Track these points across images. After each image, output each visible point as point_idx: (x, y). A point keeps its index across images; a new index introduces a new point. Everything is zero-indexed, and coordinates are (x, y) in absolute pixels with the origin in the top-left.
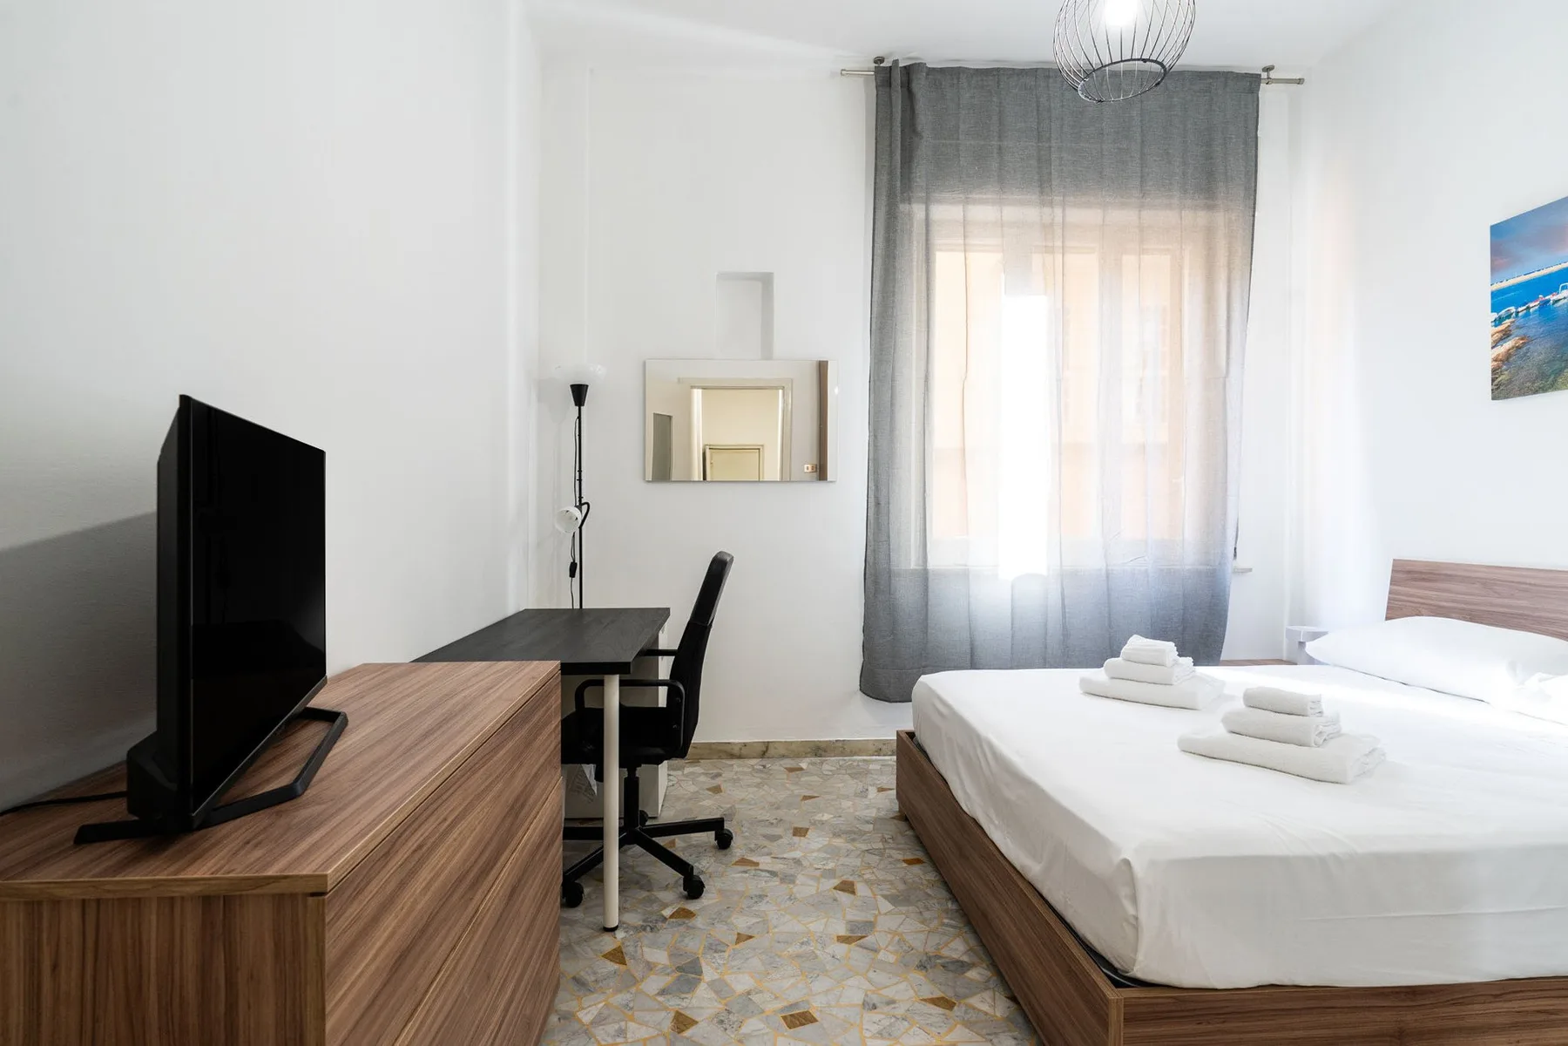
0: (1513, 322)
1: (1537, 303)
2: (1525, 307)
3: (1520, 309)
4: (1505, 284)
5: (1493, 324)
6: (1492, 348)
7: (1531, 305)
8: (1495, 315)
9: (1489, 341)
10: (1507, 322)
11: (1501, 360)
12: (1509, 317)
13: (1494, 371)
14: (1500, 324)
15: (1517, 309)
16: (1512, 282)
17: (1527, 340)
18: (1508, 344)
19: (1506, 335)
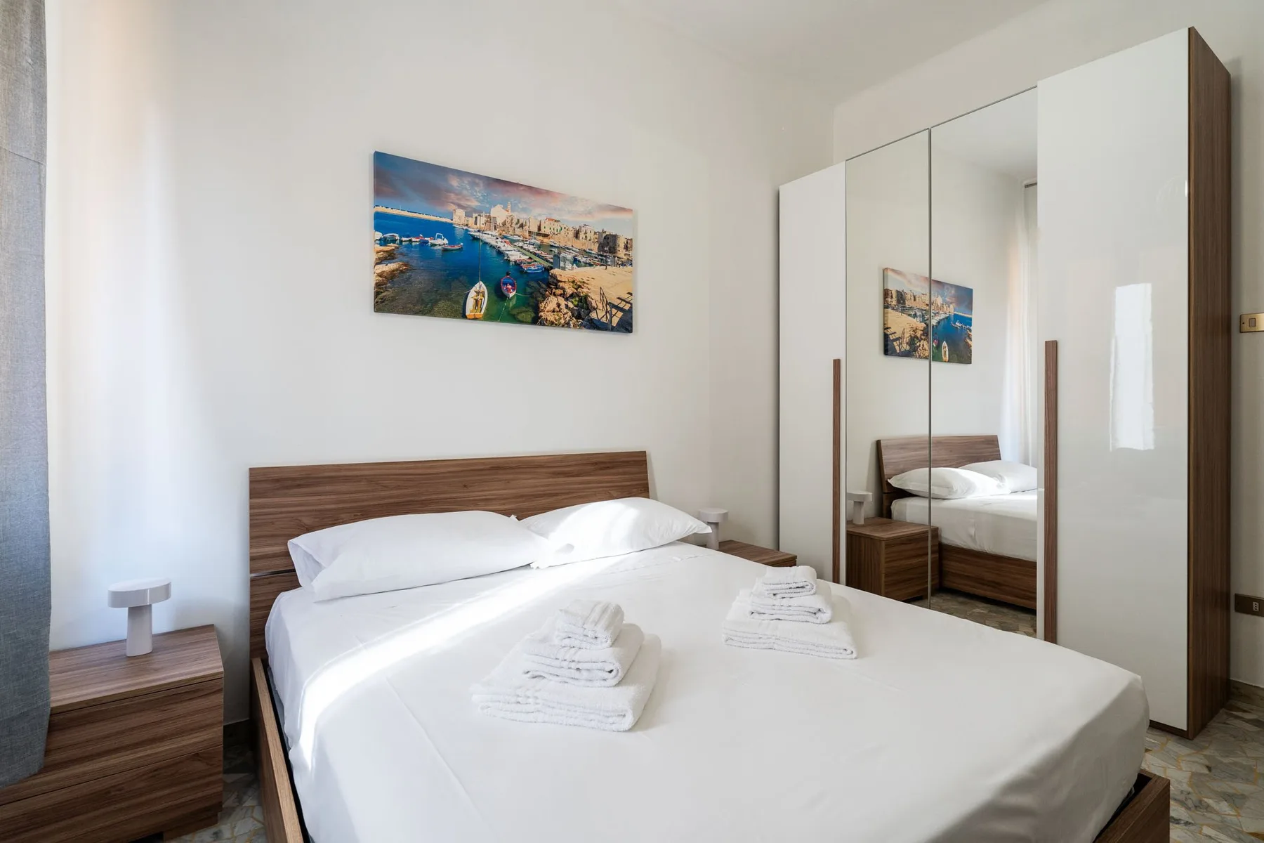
0: (398, 248)
1: (418, 240)
2: (408, 239)
3: (404, 239)
4: (389, 211)
5: (378, 242)
6: (377, 264)
7: (414, 239)
8: (379, 235)
9: (374, 257)
10: (391, 246)
11: (385, 277)
12: (394, 241)
13: (378, 285)
14: (385, 245)
15: (401, 237)
16: (395, 212)
17: (409, 268)
18: (392, 266)
19: (389, 257)
